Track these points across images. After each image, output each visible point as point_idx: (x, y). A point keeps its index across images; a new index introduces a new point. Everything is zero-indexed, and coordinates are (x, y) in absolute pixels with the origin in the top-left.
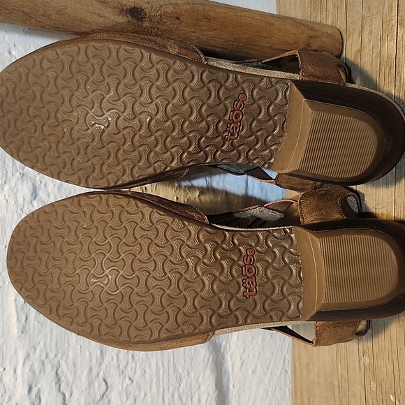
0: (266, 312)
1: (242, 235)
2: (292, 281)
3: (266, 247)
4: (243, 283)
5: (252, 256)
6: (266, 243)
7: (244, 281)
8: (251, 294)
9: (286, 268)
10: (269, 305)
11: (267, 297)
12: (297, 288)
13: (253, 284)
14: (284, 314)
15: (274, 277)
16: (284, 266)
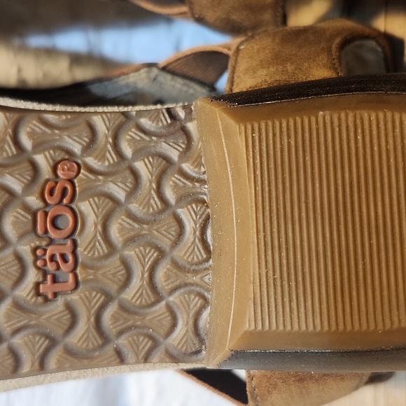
0: (105, 339)
1: (46, 123)
2: (181, 253)
3: (112, 157)
4: (36, 258)
5: (71, 181)
6: (116, 146)
7: (39, 252)
8: (58, 287)
9: (167, 218)
10: (115, 318)
11: (109, 298)
12: (196, 272)
13: (65, 260)
14: (156, 344)
15: (130, 241)
16: (161, 212)
